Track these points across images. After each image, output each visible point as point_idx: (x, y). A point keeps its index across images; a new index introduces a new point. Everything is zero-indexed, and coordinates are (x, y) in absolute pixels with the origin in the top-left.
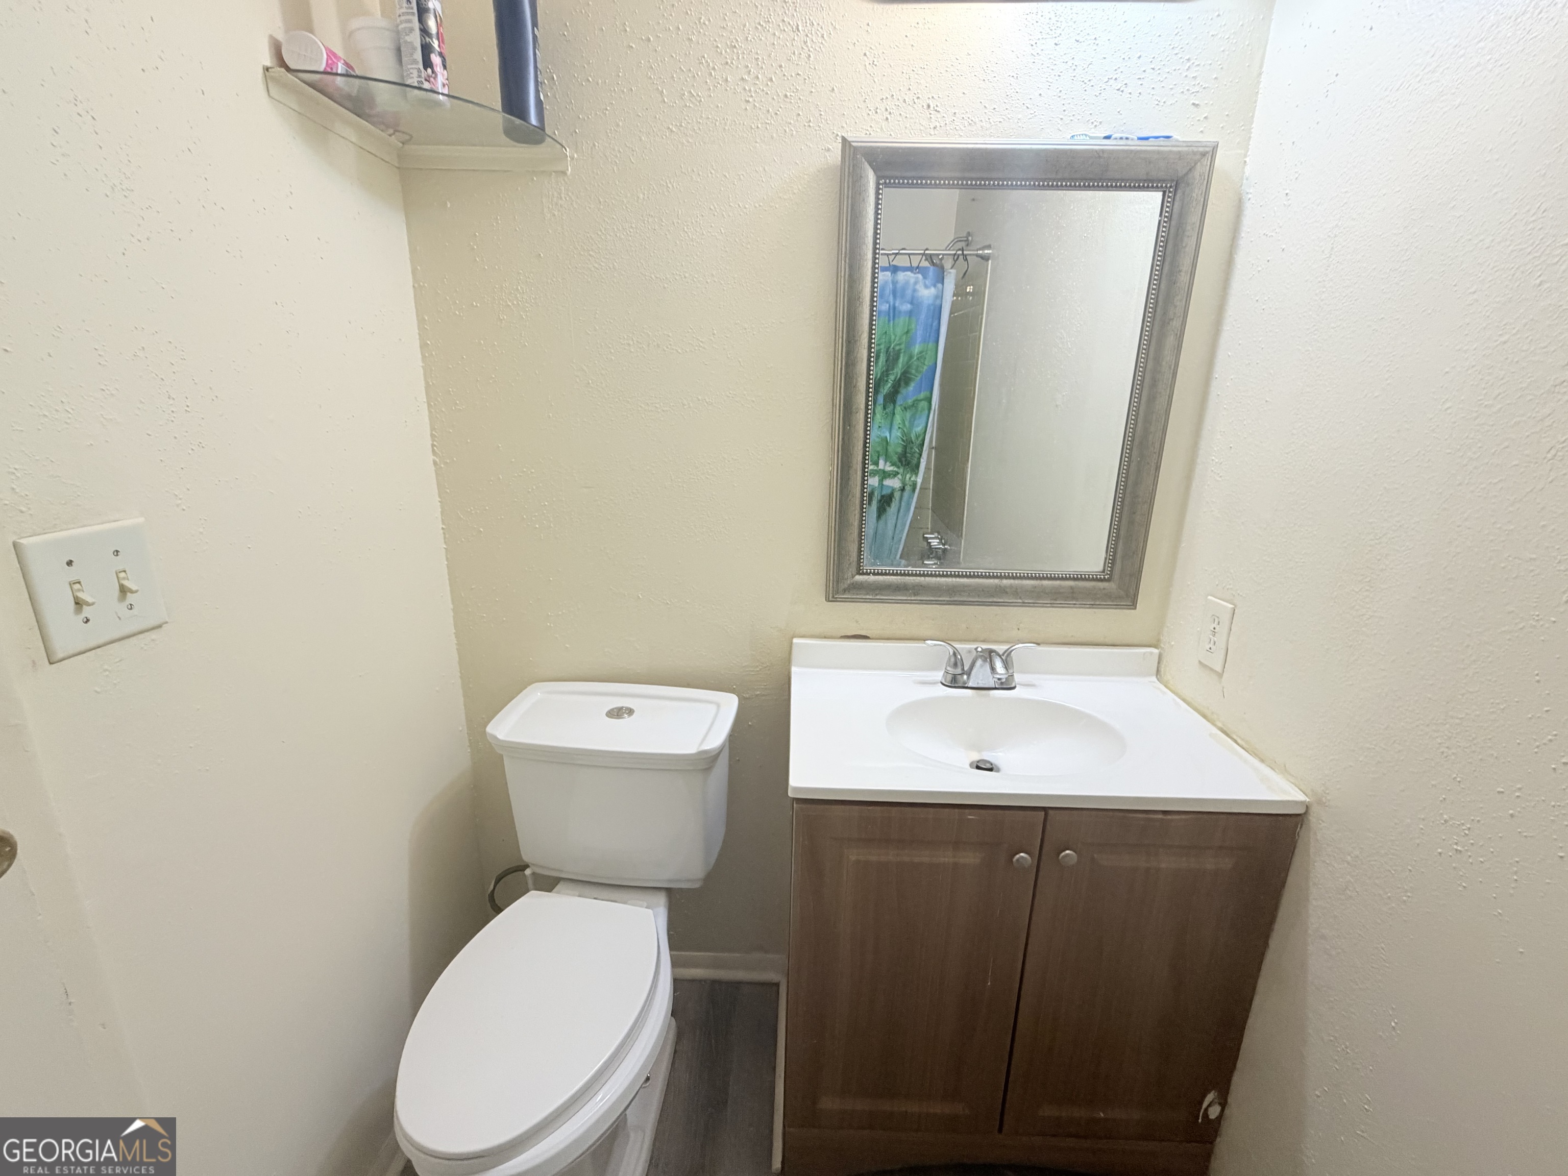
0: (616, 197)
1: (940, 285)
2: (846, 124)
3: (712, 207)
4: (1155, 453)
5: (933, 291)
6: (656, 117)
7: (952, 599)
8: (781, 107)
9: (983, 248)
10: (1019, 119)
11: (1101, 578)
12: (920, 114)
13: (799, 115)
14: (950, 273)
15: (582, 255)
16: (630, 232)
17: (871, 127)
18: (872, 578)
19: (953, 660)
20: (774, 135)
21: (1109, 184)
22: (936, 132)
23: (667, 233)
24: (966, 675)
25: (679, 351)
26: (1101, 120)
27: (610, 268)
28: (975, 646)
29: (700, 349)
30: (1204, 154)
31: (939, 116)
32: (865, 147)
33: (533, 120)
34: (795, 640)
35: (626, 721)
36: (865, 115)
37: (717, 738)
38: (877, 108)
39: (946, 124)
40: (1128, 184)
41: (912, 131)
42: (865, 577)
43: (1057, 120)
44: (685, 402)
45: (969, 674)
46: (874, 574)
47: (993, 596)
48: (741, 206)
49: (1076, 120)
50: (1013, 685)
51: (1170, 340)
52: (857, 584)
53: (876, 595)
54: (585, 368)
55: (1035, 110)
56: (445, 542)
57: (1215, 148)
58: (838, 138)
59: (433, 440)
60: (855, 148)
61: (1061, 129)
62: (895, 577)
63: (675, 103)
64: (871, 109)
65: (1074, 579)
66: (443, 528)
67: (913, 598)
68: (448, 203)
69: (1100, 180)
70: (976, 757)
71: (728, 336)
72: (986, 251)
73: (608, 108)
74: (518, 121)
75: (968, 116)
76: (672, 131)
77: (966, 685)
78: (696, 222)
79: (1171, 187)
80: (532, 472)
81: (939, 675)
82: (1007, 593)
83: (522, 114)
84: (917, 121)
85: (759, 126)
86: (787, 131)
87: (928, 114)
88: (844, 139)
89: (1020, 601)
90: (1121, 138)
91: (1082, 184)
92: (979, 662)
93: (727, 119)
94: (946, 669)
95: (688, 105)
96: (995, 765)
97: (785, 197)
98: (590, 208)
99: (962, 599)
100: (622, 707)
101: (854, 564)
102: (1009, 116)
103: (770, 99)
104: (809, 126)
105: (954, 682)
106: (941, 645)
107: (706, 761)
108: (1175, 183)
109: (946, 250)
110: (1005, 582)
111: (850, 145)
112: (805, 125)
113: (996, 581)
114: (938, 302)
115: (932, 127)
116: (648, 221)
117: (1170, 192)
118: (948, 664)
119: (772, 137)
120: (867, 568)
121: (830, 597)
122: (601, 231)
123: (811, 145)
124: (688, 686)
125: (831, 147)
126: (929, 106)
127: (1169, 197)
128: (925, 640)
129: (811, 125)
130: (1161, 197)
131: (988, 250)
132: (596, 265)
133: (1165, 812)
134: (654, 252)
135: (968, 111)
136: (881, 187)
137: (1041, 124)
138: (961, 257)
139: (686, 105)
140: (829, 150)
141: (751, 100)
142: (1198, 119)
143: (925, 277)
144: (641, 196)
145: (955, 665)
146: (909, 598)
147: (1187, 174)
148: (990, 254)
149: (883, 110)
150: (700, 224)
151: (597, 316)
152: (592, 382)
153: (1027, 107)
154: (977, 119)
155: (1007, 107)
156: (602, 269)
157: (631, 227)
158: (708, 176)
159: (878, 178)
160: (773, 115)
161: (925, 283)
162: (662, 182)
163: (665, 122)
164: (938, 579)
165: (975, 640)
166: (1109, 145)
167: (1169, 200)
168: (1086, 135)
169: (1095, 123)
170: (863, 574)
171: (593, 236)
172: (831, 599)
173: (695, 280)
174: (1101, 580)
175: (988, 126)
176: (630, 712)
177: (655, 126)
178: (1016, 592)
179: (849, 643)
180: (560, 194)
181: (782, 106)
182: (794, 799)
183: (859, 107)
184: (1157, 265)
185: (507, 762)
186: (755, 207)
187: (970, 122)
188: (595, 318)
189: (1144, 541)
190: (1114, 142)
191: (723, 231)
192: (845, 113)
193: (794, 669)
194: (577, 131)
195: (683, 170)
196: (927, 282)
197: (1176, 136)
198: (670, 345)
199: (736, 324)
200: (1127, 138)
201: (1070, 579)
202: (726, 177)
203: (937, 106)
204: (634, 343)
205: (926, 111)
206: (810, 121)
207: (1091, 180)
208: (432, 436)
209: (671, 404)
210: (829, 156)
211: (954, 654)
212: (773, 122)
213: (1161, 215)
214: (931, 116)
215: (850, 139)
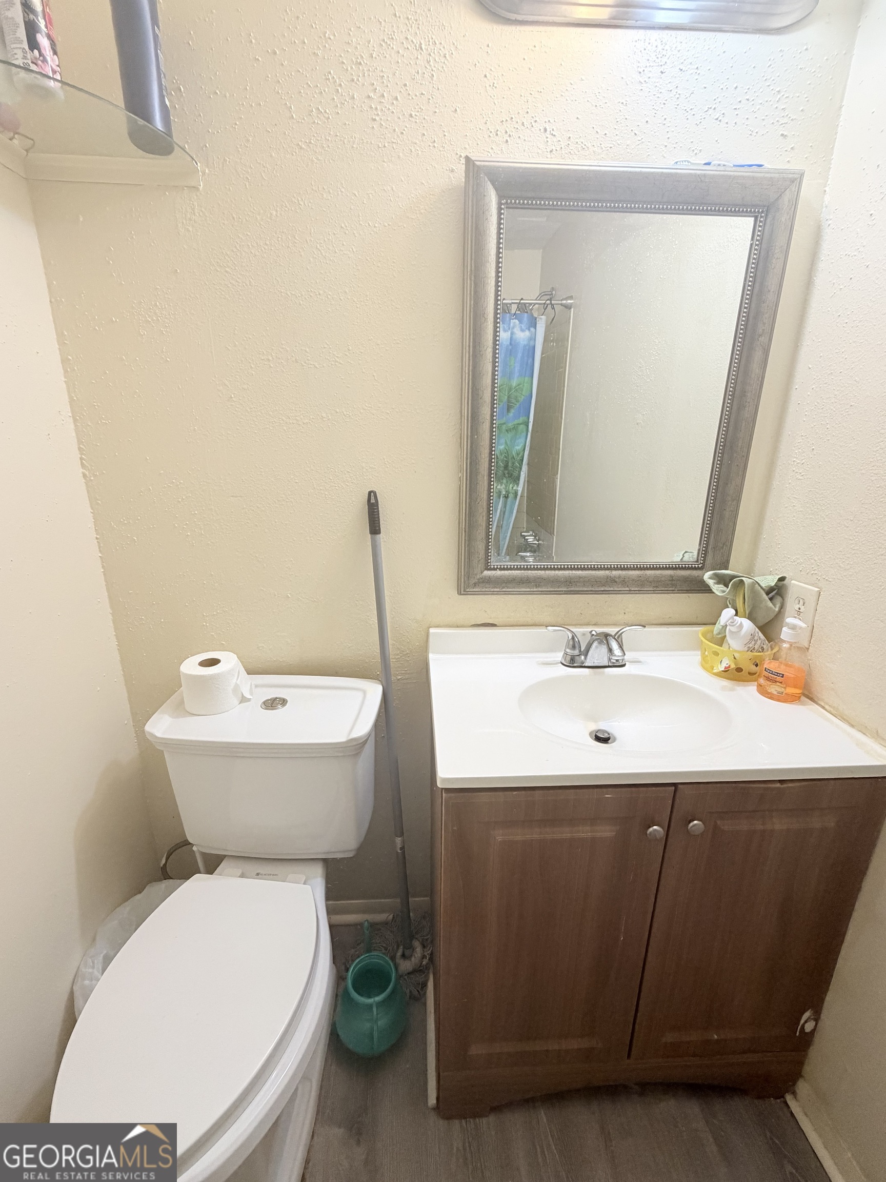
0: (249, 214)
1: (532, 329)
2: (469, 145)
3: (343, 225)
4: (743, 456)
5: (527, 333)
6: (285, 133)
7: (569, 589)
8: (406, 127)
9: (566, 299)
10: (628, 145)
11: (695, 567)
12: (537, 138)
13: (424, 135)
14: (541, 318)
15: (218, 271)
16: (265, 249)
17: (492, 148)
18: (499, 573)
19: (571, 643)
20: (401, 154)
21: (709, 208)
22: (553, 156)
23: (301, 250)
24: (584, 655)
25: (317, 366)
26: (700, 148)
27: (246, 285)
28: (590, 630)
29: (337, 364)
30: (793, 181)
31: (555, 140)
32: (487, 166)
33: (159, 123)
34: (432, 630)
35: (280, 711)
36: (486, 136)
37: (364, 725)
38: (497, 131)
39: (561, 148)
40: (725, 209)
41: (530, 154)
42: (493, 572)
43: (662, 147)
44: (324, 415)
45: (586, 655)
46: (501, 569)
47: (604, 585)
48: (371, 224)
49: (679, 148)
50: (623, 664)
51: (758, 355)
52: (485, 579)
53: (503, 588)
54: (227, 382)
55: (642, 137)
56: (100, 551)
57: (802, 175)
58: (461, 159)
59: (81, 454)
60: (478, 167)
61: (665, 156)
62: (519, 572)
63: (304, 119)
64: (492, 131)
65: (673, 569)
66: (97, 538)
67: (535, 590)
68: (80, 216)
69: (702, 203)
70: (593, 727)
71: (362, 351)
72: (569, 301)
73: (237, 123)
74: (141, 122)
75: (582, 141)
76: (301, 148)
77: (584, 665)
78: (329, 239)
79: (762, 212)
80: (180, 483)
81: (559, 656)
82: (616, 582)
83: (147, 117)
84: (535, 145)
85: (386, 145)
86: (413, 151)
87: (545, 138)
88: (467, 158)
89: (628, 589)
90: (719, 165)
91: (685, 207)
92: (595, 644)
93: (355, 138)
94: (565, 651)
95: (316, 121)
96: (612, 734)
97: (413, 217)
98: (224, 224)
99: (577, 589)
100: (276, 698)
101: (483, 561)
102: (619, 142)
103: (396, 119)
104: (434, 147)
105: (572, 662)
106: (561, 630)
107: (355, 748)
108: (766, 208)
109: (536, 300)
110: (615, 573)
111: (474, 164)
112: (430, 146)
113: (607, 572)
114: (532, 343)
115: (549, 151)
116: (282, 238)
117: (761, 217)
118: (567, 646)
119: (399, 157)
120: (494, 563)
121: (462, 590)
122: (236, 247)
123: (436, 166)
124: (336, 674)
125: (454, 168)
126: (545, 130)
127: (761, 222)
128: (547, 627)
129: (436, 145)
130: (753, 223)
131: (570, 300)
132: (234, 282)
133: (781, 782)
134: (289, 269)
135: (581, 135)
136: (503, 206)
137: (648, 150)
138: (549, 306)
139: (315, 122)
140: (452, 171)
141: (377, 118)
142: (786, 149)
143: (521, 322)
144: (274, 213)
145: (574, 647)
146: (532, 590)
147: (778, 199)
148: (572, 303)
149: (503, 132)
150: (332, 242)
151: (236, 332)
152: (235, 397)
153: (636, 134)
154: (590, 144)
155: (617, 133)
156: (239, 286)
157: (265, 243)
158: (338, 194)
159: (500, 197)
160: (399, 134)
161: (521, 327)
162: (293, 199)
163: (294, 138)
164: (557, 572)
165: (588, 624)
166: (710, 171)
167: (761, 224)
168: (688, 162)
169: (696, 151)
170: (491, 569)
171: (228, 253)
172: (462, 593)
173: (329, 296)
174: (695, 569)
175: (600, 151)
176: (284, 702)
177: (284, 143)
178: (624, 582)
179: (478, 631)
180: (193, 209)
181: (408, 126)
182: (442, 789)
183: (480, 129)
184: (749, 286)
185: (166, 756)
186: (385, 226)
187: (584, 147)
188: (234, 334)
189: (732, 534)
190: (714, 168)
191: (355, 250)
192: (468, 135)
193: (431, 656)
194: (207, 145)
195: (314, 188)
196: (523, 326)
197: (767, 165)
198: (308, 360)
199: (369, 340)
200: (724, 165)
201: (669, 568)
202: (355, 195)
203: (553, 130)
204: (273, 359)
205: (543, 135)
206: (435, 141)
207: (693, 204)
208: (79, 449)
209: (311, 417)
210: (454, 177)
211: (573, 638)
212: (399, 141)
213: (752, 239)
214: (548, 139)
215: (473, 158)
